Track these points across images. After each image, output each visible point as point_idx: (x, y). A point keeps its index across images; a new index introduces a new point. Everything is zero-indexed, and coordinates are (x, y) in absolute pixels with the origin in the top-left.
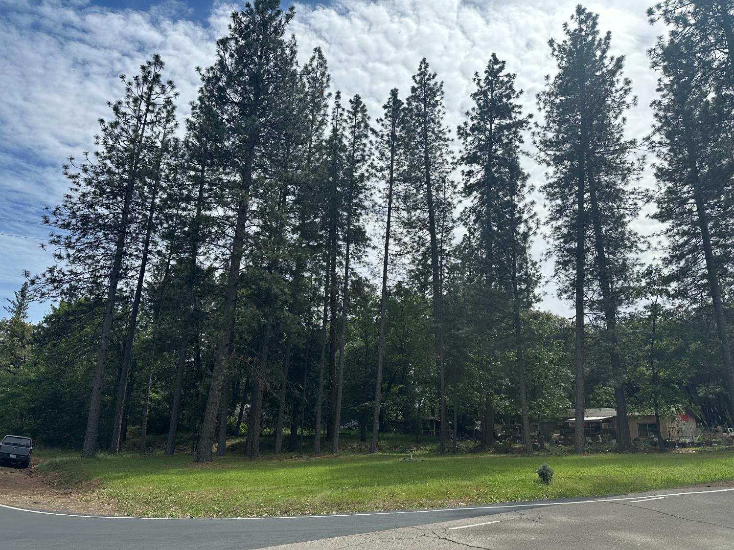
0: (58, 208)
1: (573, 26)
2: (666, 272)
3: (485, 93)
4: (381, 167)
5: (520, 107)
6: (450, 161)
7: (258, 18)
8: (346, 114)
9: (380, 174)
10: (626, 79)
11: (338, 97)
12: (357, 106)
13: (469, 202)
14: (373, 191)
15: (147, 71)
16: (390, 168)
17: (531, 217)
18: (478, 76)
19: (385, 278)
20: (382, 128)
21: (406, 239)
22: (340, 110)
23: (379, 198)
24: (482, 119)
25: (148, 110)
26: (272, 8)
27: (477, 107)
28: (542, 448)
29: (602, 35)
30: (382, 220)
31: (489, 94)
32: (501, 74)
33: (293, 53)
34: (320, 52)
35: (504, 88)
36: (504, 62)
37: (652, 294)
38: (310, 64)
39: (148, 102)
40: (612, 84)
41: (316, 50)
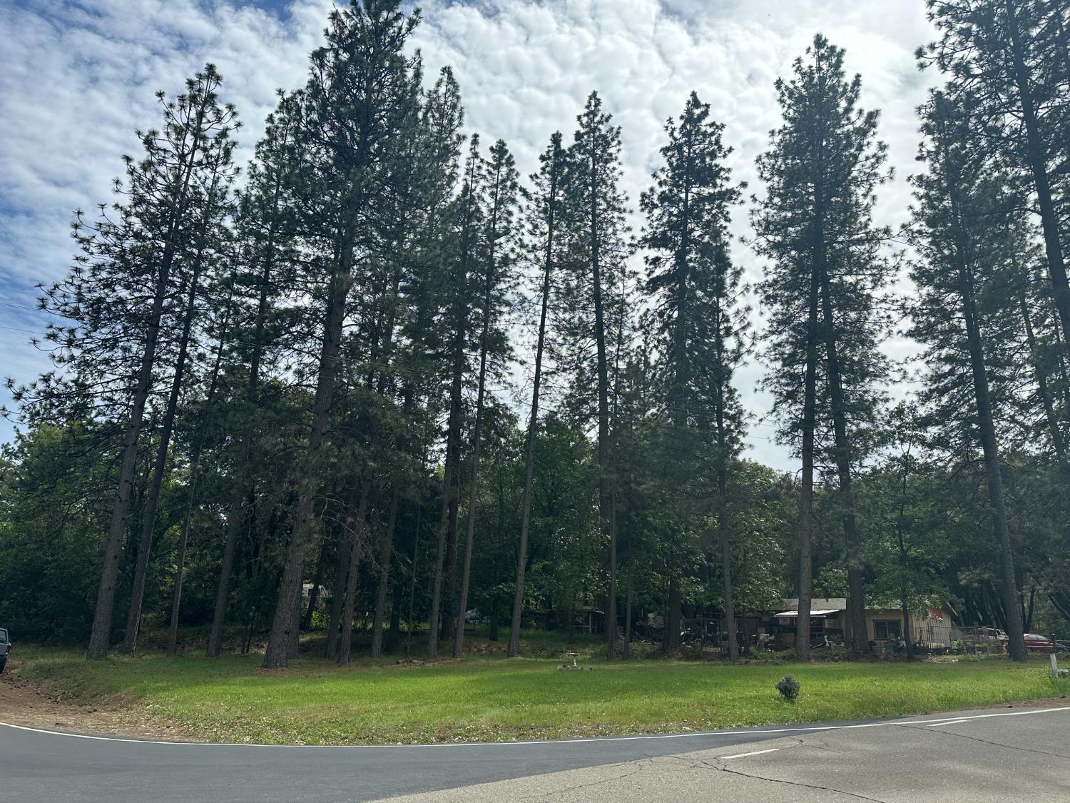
0: (56, 286)
1: (809, 61)
2: (922, 411)
3: (679, 148)
4: (534, 247)
5: (729, 170)
6: (628, 241)
7: (368, 21)
8: (485, 167)
9: (531, 256)
10: (880, 143)
11: (475, 141)
12: (501, 157)
13: (655, 301)
14: (521, 279)
15: (196, 87)
16: (548, 249)
17: (744, 328)
18: (672, 123)
19: (535, 407)
20: (537, 189)
21: (564, 352)
22: (477, 161)
23: (528, 290)
24: (675, 185)
25: (196, 147)
26: (390, 10)
27: (667, 167)
28: (747, 654)
29: (848, 79)
30: (533, 323)
31: (685, 149)
32: (704, 122)
33: (418, 75)
34: (450, 74)
35: (707, 142)
36: (707, 106)
37: (902, 441)
38: (436, 92)
39: (199, 134)
40: (860, 148)
41: (444, 70)
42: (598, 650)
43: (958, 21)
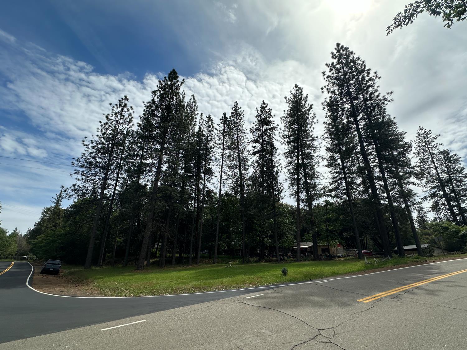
0: (79, 159)
1: (294, 92)
2: (331, 188)
3: (260, 116)
4: (219, 143)
5: (274, 121)
6: (247, 141)
7: (169, 83)
8: (205, 122)
9: (218, 146)
10: (314, 113)
11: (202, 115)
12: (209, 119)
13: (255, 158)
14: (216, 153)
15: (121, 102)
16: (223, 144)
17: (279, 165)
18: (257, 109)
19: (220, 189)
20: (220, 128)
21: (229, 173)
22: (202, 120)
23: (218, 156)
24: (259, 126)
25: (121, 118)
26: (176, 79)
27: (257, 121)
28: (284, 260)
29: (304, 96)
30: (219, 165)
31: (262, 116)
32: (266, 109)
33: (183, 97)
34: (194, 97)
35: (268, 114)
36: (267, 104)
37: (326, 196)
38: (190, 102)
39: (121, 115)
40: (309, 114)
41: (192, 96)
42: (241, 261)
43: (332, 80)
